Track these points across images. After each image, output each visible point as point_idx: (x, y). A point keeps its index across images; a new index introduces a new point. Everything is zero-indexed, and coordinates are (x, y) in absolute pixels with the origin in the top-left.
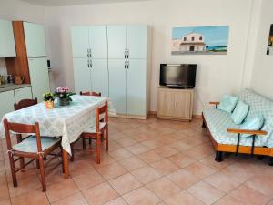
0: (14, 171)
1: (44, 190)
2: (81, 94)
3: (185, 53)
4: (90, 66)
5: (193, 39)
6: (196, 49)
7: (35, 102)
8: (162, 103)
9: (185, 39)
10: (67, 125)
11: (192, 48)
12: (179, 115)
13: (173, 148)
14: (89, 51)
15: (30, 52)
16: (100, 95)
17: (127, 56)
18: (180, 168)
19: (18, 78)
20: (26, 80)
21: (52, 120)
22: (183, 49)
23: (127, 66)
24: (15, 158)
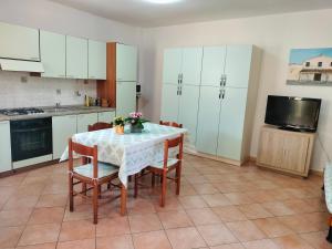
0: (72, 195)
1: (96, 222)
2: (161, 123)
3: (308, 83)
4: (179, 93)
5: (320, 64)
6: (323, 78)
7: (110, 126)
8: (265, 147)
9: (308, 64)
10: (128, 154)
11: (318, 77)
12: (289, 167)
13: (266, 209)
14: (180, 76)
15: (119, 75)
16: (181, 126)
17: (223, 83)
18: (266, 237)
19: (105, 101)
20: (112, 104)
21: (114, 146)
22: (304, 77)
23: (222, 96)
24: (75, 180)
